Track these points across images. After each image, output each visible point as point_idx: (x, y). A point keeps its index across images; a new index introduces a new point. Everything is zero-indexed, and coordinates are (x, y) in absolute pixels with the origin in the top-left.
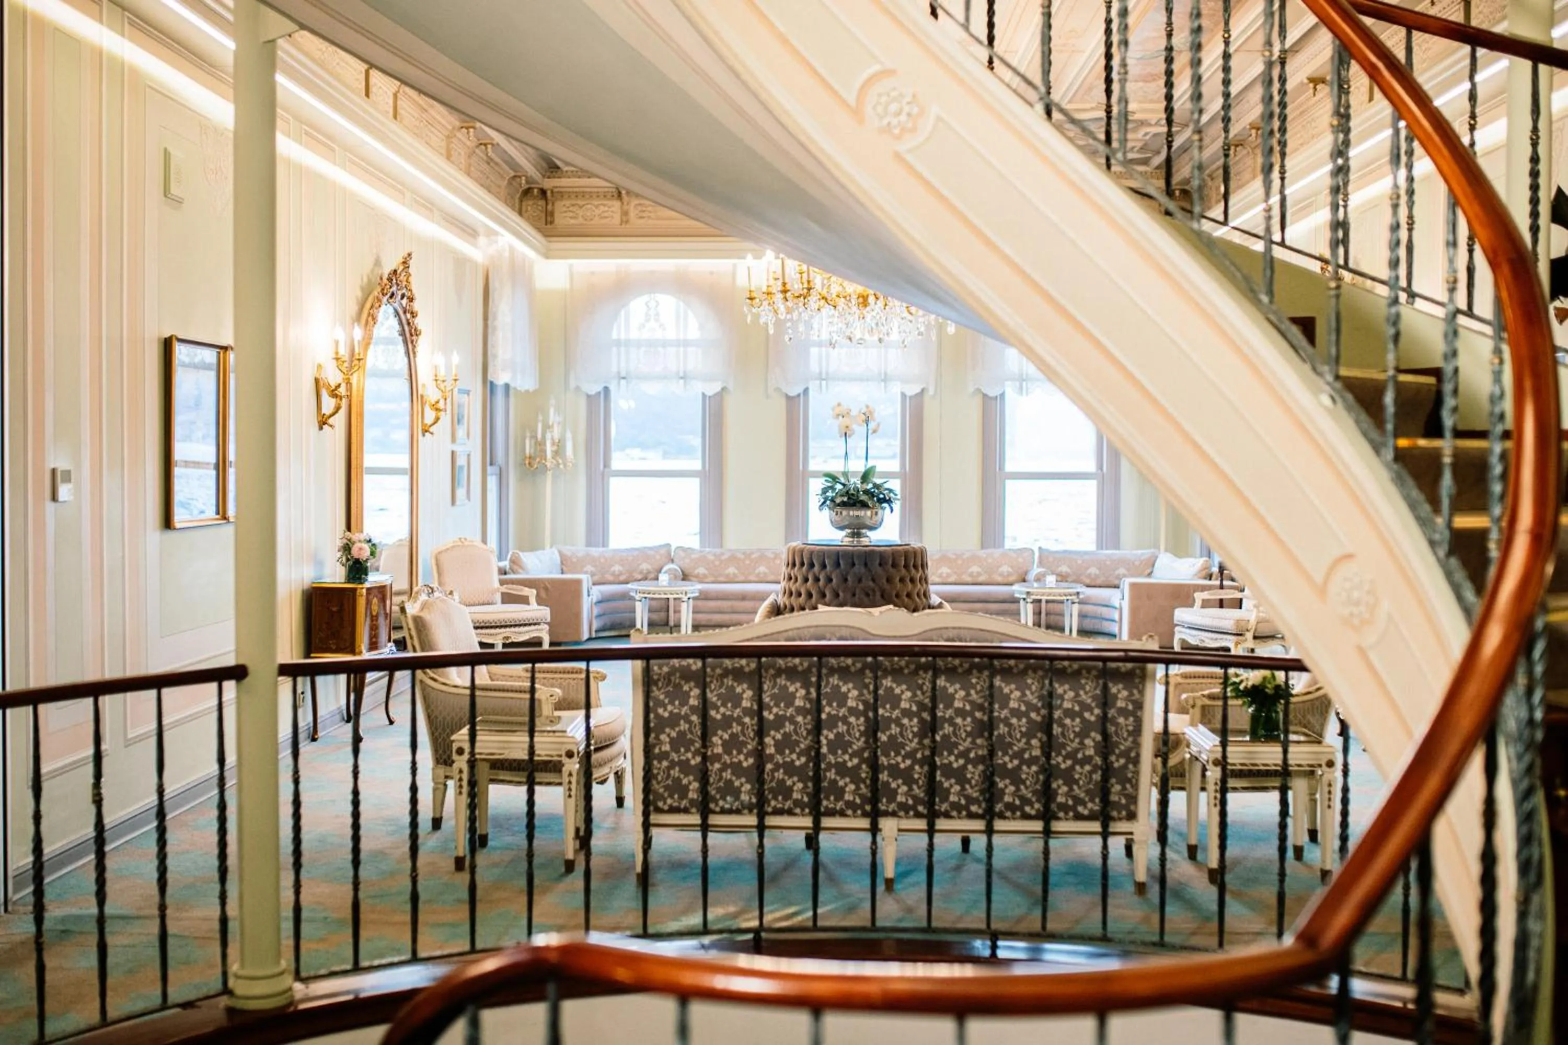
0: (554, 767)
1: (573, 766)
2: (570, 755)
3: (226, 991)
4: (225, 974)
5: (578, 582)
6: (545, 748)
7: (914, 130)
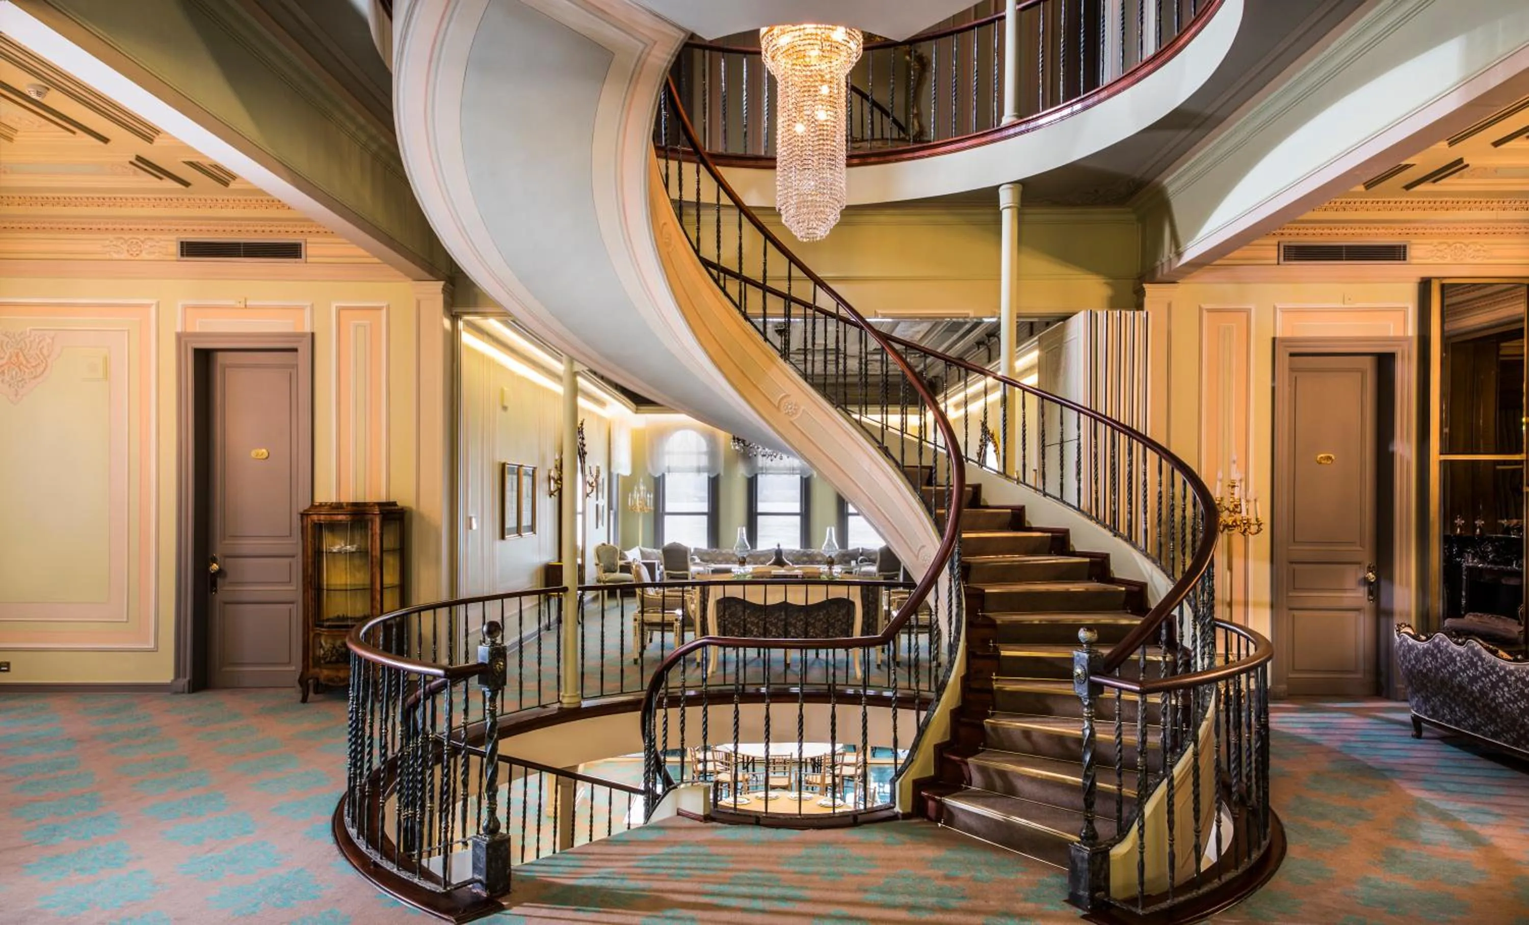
0: (671, 625)
1: (677, 624)
2: (676, 620)
3: (559, 701)
4: (559, 696)
5: (654, 564)
6: (668, 617)
7: (796, 414)
